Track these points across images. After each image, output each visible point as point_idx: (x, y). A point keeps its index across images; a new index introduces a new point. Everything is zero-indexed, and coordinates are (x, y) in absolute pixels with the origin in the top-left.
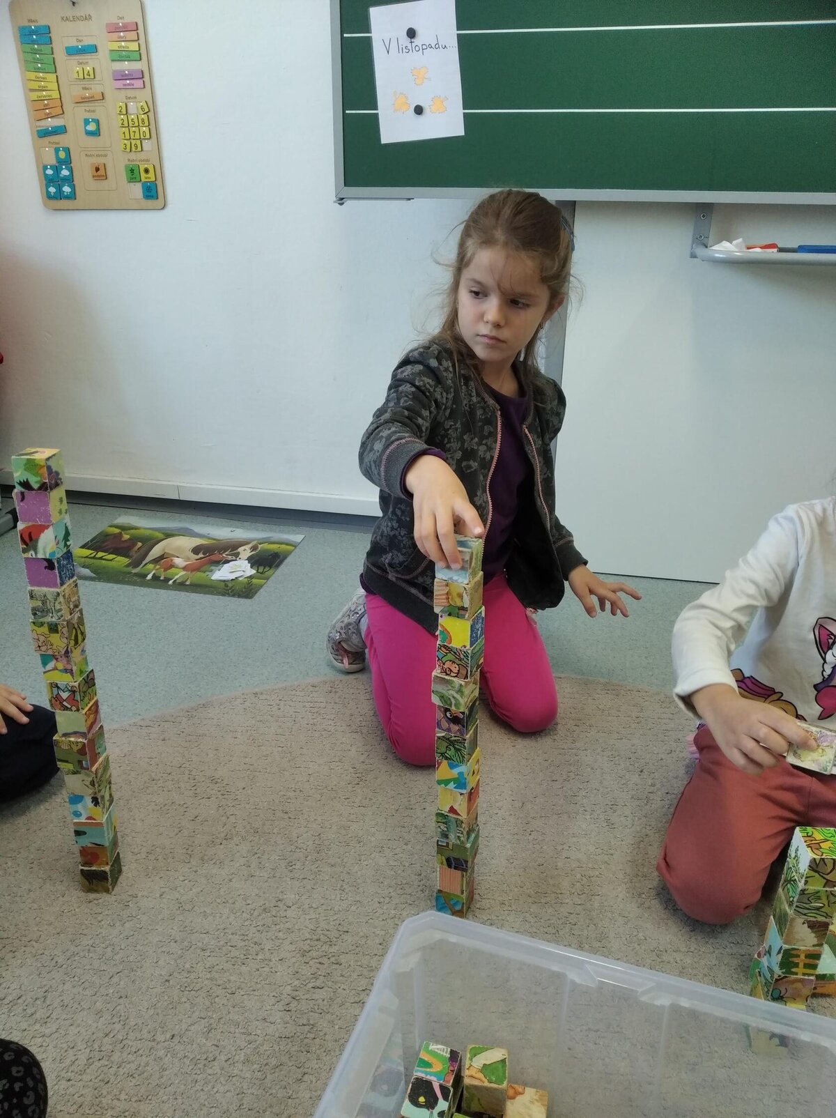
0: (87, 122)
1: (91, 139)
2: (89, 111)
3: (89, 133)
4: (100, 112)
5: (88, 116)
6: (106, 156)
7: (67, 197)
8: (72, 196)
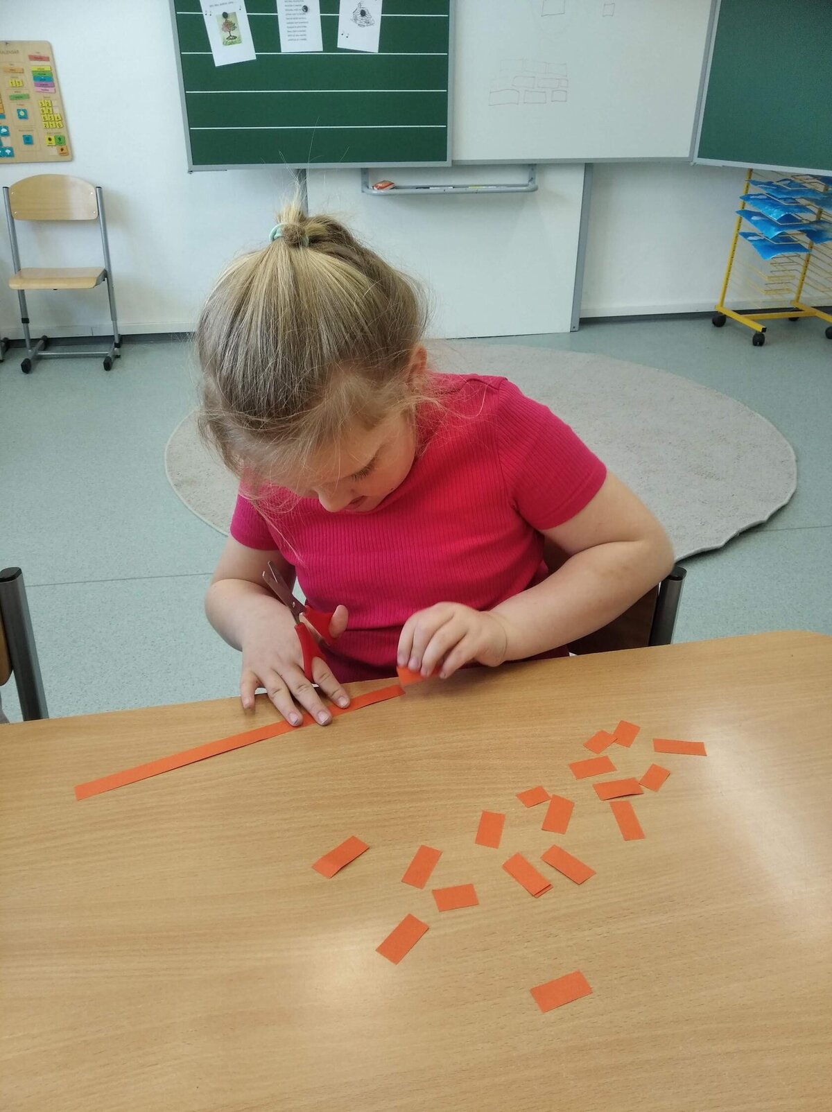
0: (19, 111)
1: (23, 121)
2: (20, 105)
3: (21, 117)
4: (27, 106)
5: (20, 108)
6: (32, 130)
7: (8, 156)
8: (12, 155)
